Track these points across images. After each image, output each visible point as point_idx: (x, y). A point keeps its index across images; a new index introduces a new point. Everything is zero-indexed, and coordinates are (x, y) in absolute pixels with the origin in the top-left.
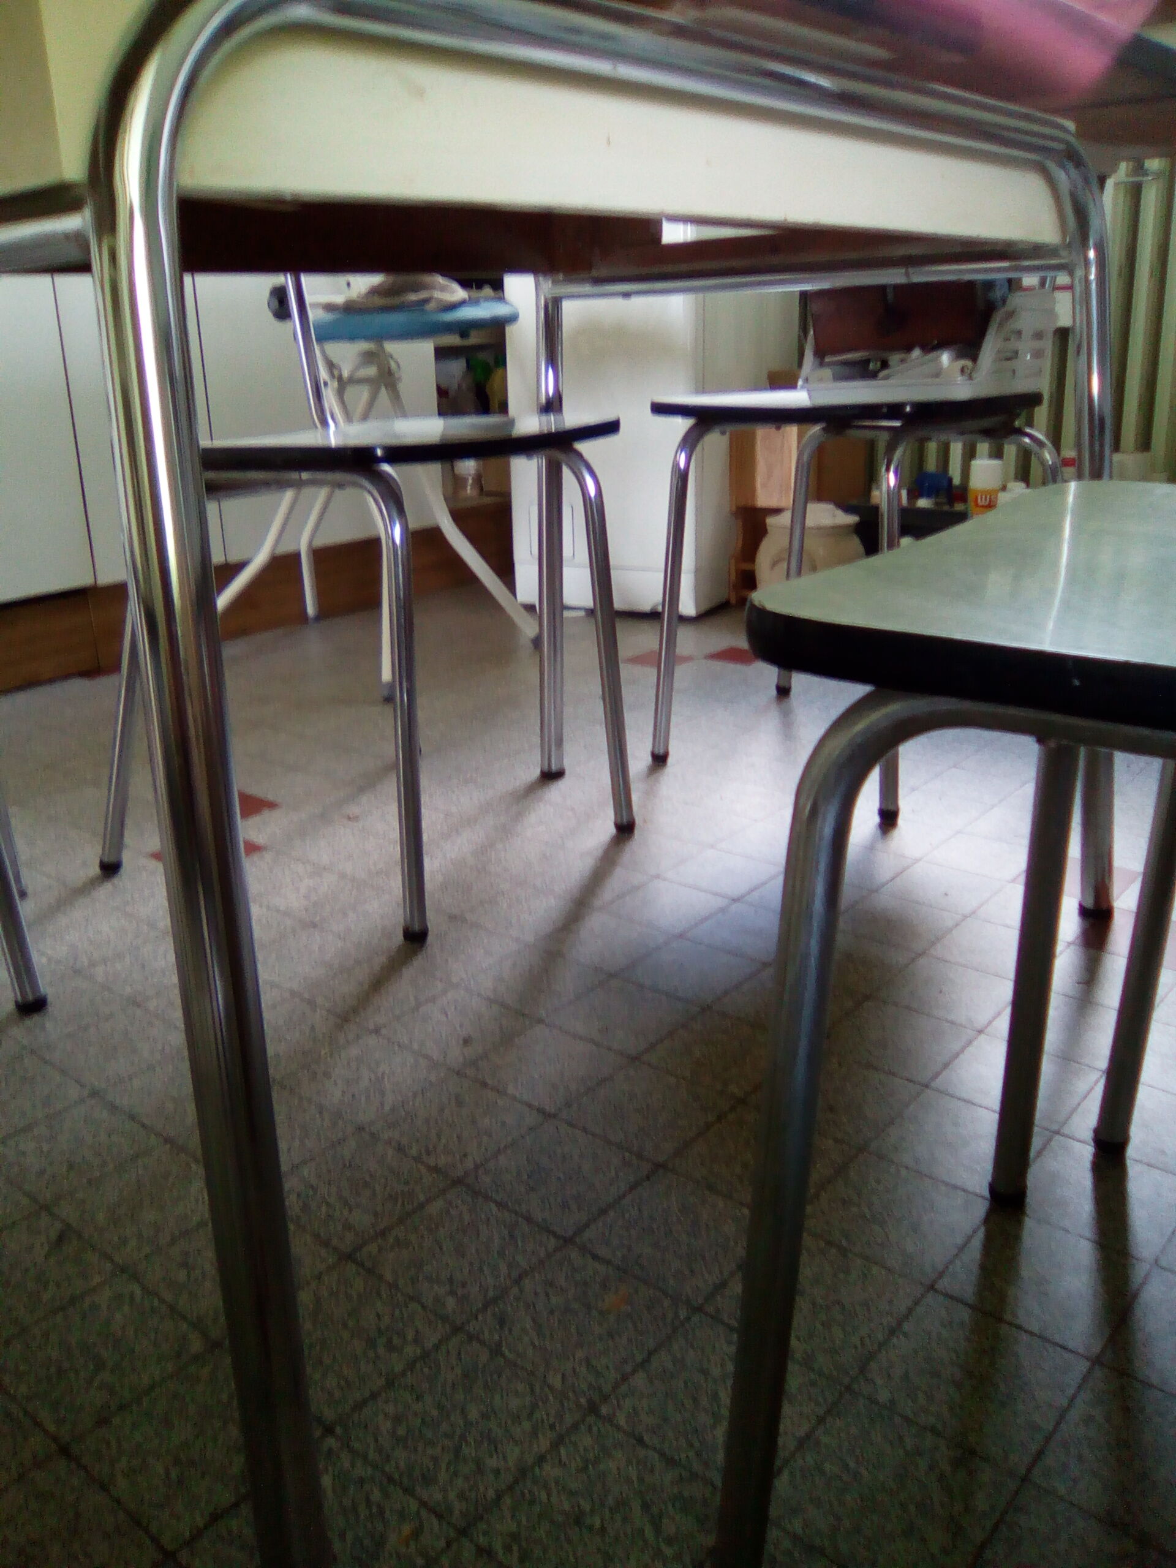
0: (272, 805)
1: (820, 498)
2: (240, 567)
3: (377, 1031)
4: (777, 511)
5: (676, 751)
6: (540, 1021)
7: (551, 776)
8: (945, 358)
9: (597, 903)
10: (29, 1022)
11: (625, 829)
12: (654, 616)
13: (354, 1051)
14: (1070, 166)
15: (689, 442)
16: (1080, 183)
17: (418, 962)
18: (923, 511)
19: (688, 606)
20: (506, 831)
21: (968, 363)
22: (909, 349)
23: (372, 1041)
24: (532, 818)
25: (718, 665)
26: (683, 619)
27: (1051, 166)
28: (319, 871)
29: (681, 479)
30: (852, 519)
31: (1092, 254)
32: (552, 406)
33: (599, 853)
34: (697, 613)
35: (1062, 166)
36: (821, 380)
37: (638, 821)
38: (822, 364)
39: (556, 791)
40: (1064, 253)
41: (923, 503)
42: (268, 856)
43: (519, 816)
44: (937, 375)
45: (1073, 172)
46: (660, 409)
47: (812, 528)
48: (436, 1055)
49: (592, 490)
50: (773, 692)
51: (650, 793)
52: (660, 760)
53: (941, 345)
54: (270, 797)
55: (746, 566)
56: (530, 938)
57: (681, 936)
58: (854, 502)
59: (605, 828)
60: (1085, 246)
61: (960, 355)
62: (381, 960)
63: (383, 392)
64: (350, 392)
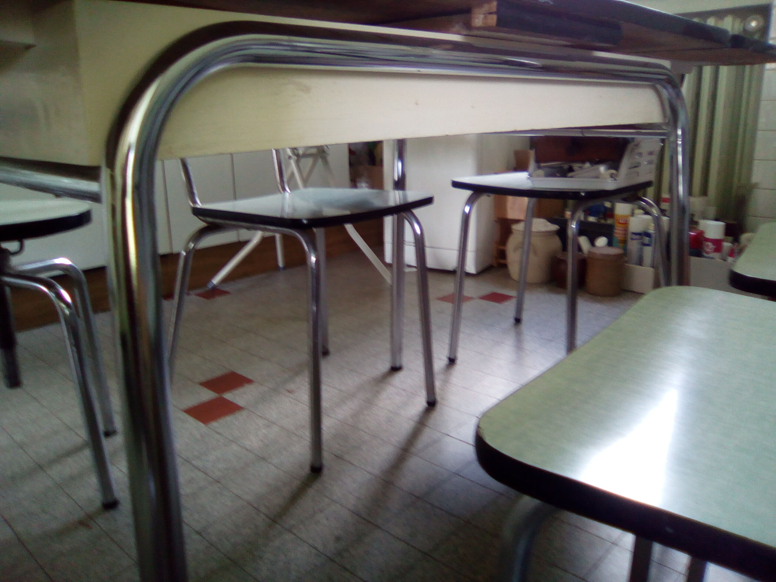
0: (249, 381)
1: (539, 216)
2: (246, 243)
3: (290, 531)
4: (517, 221)
5: (461, 356)
6: (378, 527)
7: (395, 369)
8: (602, 168)
9: (413, 450)
10: (108, 515)
11: (432, 404)
12: (452, 273)
13: (277, 543)
14: (669, 87)
15: (470, 201)
16: (674, 95)
17: (317, 485)
18: (592, 223)
19: (471, 267)
20: (369, 403)
21: (613, 171)
22: (583, 162)
23: (288, 536)
24: (384, 395)
25: (485, 303)
26: (468, 275)
27: (659, 87)
28: (271, 423)
29: (466, 219)
30: (554, 227)
31: (679, 132)
32: (400, 184)
33: (416, 419)
34: (477, 272)
35: (665, 87)
36: (538, 176)
37: (438, 398)
38: (539, 167)
39: (398, 378)
40: (664, 127)
41: (592, 219)
42: (244, 413)
43: (376, 394)
44: (597, 177)
45: (671, 90)
46: (456, 185)
47: (534, 232)
48: (320, 547)
49: (418, 231)
50: (512, 321)
51: (446, 381)
52: (452, 361)
53: (601, 162)
54: (250, 377)
55: (501, 247)
56: (376, 472)
57: (457, 474)
58: (556, 217)
59: (421, 402)
60: (676, 128)
61: (610, 168)
62: (296, 483)
63: (320, 162)
64: (303, 161)
